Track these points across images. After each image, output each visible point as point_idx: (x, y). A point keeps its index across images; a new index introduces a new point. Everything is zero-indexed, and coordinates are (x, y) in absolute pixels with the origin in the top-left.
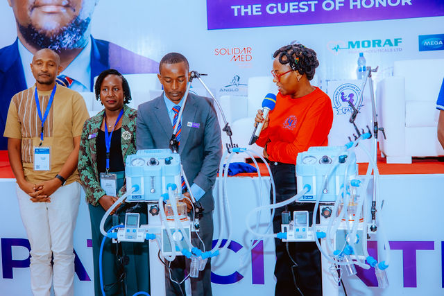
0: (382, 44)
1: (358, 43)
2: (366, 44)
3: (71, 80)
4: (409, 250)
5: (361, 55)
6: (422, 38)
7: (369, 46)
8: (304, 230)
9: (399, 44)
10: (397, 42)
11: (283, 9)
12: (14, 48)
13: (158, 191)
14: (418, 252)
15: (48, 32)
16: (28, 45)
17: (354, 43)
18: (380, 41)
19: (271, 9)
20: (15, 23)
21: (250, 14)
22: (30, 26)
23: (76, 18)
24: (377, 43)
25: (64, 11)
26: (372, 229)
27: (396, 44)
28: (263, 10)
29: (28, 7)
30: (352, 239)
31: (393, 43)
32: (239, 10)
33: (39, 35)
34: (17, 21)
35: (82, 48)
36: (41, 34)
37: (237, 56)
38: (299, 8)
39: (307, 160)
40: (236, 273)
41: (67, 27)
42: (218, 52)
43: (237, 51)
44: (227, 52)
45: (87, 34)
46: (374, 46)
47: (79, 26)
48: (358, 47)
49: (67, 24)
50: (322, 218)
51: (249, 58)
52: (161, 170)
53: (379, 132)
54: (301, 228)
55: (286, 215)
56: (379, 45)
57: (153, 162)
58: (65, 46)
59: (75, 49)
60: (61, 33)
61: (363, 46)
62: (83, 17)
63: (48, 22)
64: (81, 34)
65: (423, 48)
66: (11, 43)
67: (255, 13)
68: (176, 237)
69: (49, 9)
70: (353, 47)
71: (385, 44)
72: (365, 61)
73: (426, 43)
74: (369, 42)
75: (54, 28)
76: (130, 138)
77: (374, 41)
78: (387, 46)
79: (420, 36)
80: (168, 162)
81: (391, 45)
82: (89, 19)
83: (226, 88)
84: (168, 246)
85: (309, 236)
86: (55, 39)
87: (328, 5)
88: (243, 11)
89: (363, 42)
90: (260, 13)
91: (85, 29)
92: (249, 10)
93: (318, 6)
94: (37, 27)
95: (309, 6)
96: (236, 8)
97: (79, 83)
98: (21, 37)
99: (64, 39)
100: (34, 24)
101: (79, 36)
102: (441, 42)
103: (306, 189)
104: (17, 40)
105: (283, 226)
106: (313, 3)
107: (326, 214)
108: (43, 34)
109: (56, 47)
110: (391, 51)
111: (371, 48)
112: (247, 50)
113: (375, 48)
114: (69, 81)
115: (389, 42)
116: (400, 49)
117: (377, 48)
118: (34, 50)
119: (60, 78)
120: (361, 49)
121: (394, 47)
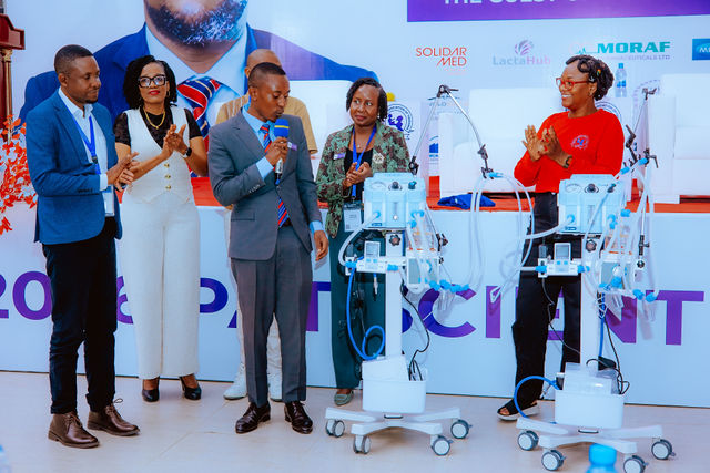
0: (643, 49)
1: (611, 46)
2: (622, 48)
3: (217, 84)
4: (675, 302)
6: (697, 43)
7: (626, 50)
8: (566, 263)
9: (666, 49)
10: (663, 46)
12: (140, 37)
13: (401, 218)
14: (685, 304)
15: (188, 18)
16: (159, 35)
17: (605, 45)
18: (640, 45)
21: (466, 2)
22: (164, 8)
24: (637, 47)
26: (639, 265)
27: (662, 50)
31: (658, 48)
33: (175, 22)
34: (145, 1)
35: (234, 41)
36: (178, 19)
37: (446, 58)
39: (569, 188)
40: (467, 324)
41: (214, 11)
42: (420, 52)
43: (447, 52)
44: (433, 52)
45: (241, 22)
46: (632, 51)
47: (232, 11)
48: (611, 51)
49: (215, 8)
50: (584, 251)
51: (462, 61)
52: (405, 196)
53: (652, 160)
54: (562, 261)
55: (543, 248)
56: (639, 51)
57: (395, 186)
58: (212, 37)
59: (224, 42)
60: (206, 19)
61: (618, 50)
63: (188, 4)
64: (234, 21)
65: (698, 56)
66: (135, 30)
70: (604, 51)
71: (647, 48)
72: (625, 74)
73: (702, 49)
74: (626, 46)
75: (196, 12)
76: (381, 162)
77: (632, 45)
78: (650, 52)
79: (694, 40)
80: (412, 187)
81: (655, 50)
82: (244, 2)
83: (429, 101)
84: (415, 278)
85: (571, 268)
86: (196, 27)
89: (618, 45)
90: (480, 1)
91: (240, 15)
94: (173, 10)
97: (228, 88)
98: (150, 23)
99: (210, 27)
100: (168, 5)
101: (230, 24)
103: (570, 219)
104: (144, 30)
105: (540, 260)
107: (591, 247)
108: (181, 21)
109: (199, 39)
110: (655, 58)
111: (629, 53)
112: (461, 51)
113: (633, 54)
114: (215, 86)
115: (652, 46)
116: (667, 57)
117: (636, 53)
118: (168, 41)
119: (202, 80)
120: (615, 54)
121: (659, 54)
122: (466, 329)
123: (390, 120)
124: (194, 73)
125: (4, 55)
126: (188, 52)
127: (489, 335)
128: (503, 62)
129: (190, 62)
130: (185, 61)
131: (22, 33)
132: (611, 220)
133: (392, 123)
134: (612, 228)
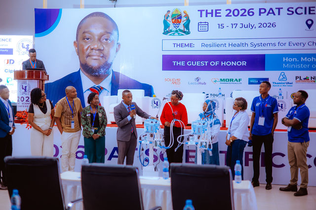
0: (234, 81)
1: (224, 79)
2: (227, 80)
3: (102, 88)
6: (250, 79)
11: (194, 64)
12: (78, 73)
13: (153, 130)
15: (93, 68)
16: (84, 72)
17: (222, 79)
18: (233, 79)
19: (189, 63)
20: (79, 63)
21: (180, 65)
22: (86, 64)
23: (106, 62)
25: (101, 59)
28: (186, 63)
29: (85, 56)
30: (204, 144)
32: (176, 63)
34: (80, 61)
35: (108, 75)
36: (90, 68)
37: (174, 82)
38: (201, 64)
42: (166, 80)
43: (174, 80)
44: (170, 80)
45: (110, 69)
47: (107, 66)
49: (102, 64)
51: (179, 83)
52: (154, 125)
54: (192, 141)
57: (152, 122)
58: (101, 74)
60: (99, 68)
62: (109, 62)
63: (93, 63)
64: (108, 69)
65: (250, 83)
67: (182, 65)
68: (158, 143)
69: (94, 57)
73: (251, 81)
74: (228, 79)
75: (96, 65)
77: (230, 79)
78: (236, 82)
79: (249, 79)
80: (156, 123)
82: (112, 63)
83: (169, 95)
84: (156, 145)
85: (194, 143)
86: (96, 71)
87: (213, 64)
88: (177, 63)
89: (226, 79)
90: (184, 65)
91: (110, 67)
92: (180, 63)
93: (208, 64)
95: (205, 63)
96: (174, 62)
97: (106, 89)
98: (81, 69)
99: (101, 70)
102: (257, 81)
103: (194, 131)
104: (79, 71)
106: (206, 62)
108: (92, 68)
109: (97, 74)
111: (229, 82)
112: (178, 80)
114: (101, 88)
115: (236, 80)
116: (241, 83)
117: (232, 82)
118: (87, 74)
119: (97, 87)
120: (225, 82)
121: (238, 82)
123: (154, 102)
124: (95, 84)
125: (43, 82)
126: (94, 78)
128: (191, 83)
129: (94, 81)
130: (93, 81)
131: (48, 76)
132: (203, 132)
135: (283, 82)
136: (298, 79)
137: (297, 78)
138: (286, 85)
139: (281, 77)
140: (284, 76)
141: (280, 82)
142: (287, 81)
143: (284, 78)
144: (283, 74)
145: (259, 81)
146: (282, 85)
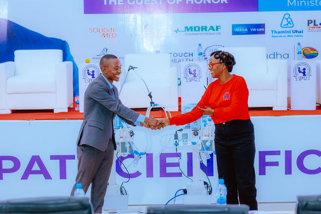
0: (208, 29)
1: (191, 27)
2: (197, 28)
5: (200, 45)
6: (234, 26)
9: (219, 30)
10: (217, 28)
11: (140, 2)
17: (189, 28)
18: (206, 27)
19: (131, 1)
21: (115, 3)
24: (204, 28)
27: (217, 30)
28: (125, 1)
30: (208, 144)
31: (215, 29)
37: (105, 34)
38: (151, 1)
40: (138, 172)
42: (92, 31)
43: (106, 30)
44: (98, 30)
46: (202, 30)
51: (114, 35)
54: (185, 140)
56: (206, 30)
61: (195, 30)
65: (235, 33)
67: (119, 3)
70: (188, 30)
71: (210, 29)
73: (237, 30)
74: (199, 27)
77: (202, 27)
78: (211, 31)
81: (214, 30)
83: (97, 57)
85: (189, 143)
87: (171, 1)
88: (110, 1)
90: (123, 4)
92: (115, 1)
95: (158, 1)
102: (246, 30)
107: (196, 134)
110: (214, 34)
111: (200, 32)
112: (113, 30)
113: (202, 32)
115: (212, 28)
116: (220, 34)
117: (204, 31)
120: (194, 32)
121: (216, 32)
122: (138, 174)
123: (88, 73)
127: (148, 176)
132: (204, 123)
133: (89, 74)
134: (205, 126)
135: (288, 29)
136: (312, 25)
137: (309, 22)
138: (293, 34)
139: (285, 22)
140: (289, 20)
141: (284, 30)
142: (294, 29)
143: (289, 23)
144: (287, 16)
145: (249, 29)
146: (286, 35)
